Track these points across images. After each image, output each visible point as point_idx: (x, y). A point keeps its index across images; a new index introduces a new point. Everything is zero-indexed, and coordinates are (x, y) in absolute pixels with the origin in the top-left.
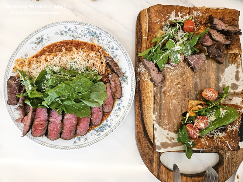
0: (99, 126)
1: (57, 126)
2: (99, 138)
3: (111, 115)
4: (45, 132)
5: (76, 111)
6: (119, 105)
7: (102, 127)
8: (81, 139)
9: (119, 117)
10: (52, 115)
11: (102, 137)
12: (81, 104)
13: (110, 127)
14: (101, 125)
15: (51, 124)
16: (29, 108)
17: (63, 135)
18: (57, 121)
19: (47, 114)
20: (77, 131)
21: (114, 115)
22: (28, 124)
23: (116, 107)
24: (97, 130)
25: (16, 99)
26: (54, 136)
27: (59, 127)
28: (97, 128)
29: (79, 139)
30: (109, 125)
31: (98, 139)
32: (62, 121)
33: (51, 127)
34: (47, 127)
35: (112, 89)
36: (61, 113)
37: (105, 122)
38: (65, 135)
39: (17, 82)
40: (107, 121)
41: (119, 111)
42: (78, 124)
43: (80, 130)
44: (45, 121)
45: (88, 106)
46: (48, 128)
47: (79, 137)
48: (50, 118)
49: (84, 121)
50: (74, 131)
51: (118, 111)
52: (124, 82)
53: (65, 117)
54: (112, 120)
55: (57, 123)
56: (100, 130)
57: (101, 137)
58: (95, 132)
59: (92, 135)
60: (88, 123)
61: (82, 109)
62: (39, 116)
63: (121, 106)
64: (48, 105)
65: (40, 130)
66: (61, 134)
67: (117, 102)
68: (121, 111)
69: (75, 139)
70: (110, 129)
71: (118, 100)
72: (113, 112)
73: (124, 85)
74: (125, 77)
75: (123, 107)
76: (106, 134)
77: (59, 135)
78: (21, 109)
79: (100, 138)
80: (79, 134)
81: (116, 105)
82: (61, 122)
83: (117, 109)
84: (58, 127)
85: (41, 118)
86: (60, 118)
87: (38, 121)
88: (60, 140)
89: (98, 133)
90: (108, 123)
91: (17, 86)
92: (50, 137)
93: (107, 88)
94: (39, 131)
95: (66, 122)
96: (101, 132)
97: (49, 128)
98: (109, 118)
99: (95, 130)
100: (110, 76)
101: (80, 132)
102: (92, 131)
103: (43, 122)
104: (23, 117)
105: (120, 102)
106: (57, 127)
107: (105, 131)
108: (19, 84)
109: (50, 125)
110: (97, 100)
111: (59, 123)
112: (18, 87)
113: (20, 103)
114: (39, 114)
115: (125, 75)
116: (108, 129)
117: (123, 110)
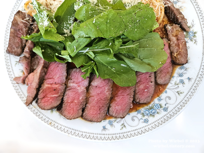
0: (146, 107)
1: (79, 95)
2: (146, 126)
3: (166, 90)
4: (59, 103)
5: (113, 75)
6: (181, 75)
7: (151, 108)
8: (115, 124)
9: (182, 96)
10: (72, 78)
11: (152, 125)
12: (122, 65)
13: (166, 109)
14: (150, 105)
15: (70, 92)
17: (86, 112)
18: (79, 88)
19: (65, 74)
20: (110, 109)
21: (173, 90)
22: (35, 84)
23: (176, 79)
24: (142, 112)
26: (72, 112)
28: (142, 109)
29: (111, 124)
30: (163, 106)
31: (145, 128)
32: (88, 88)
33: (69, 95)
34: (63, 96)
35: (171, 48)
36: (88, 75)
37: (156, 101)
38: (91, 112)
40: (160, 100)
41: (181, 85)
42: (112, 99)
43: (117, 107)
44: (62, 85)
45: (132, 70)
46: (64, 97)
47: (113, 119)
48: (69, 81)
49: (123, 94)
50: (106, 109)
51: (179, 85)
53: (92, 83)
54: (169, 98)
55: (80, 91)
56: (147, 112)
57: (150, 126)
58: (140, 116)
59: (133, 120)
60: (131, 98)
61: (123, 73)
62: (51, 75)
63: (184, 78)
64: (70, 57)
65: (51, 98)
66: (83, 110)
67: (178, 70)
68: (184, 85)
69: (105, 123)
70: (166, 113)
71: (179, 67)
72: (169, 85)
73: (190, 44)
75: (189, 79)
76: (158, 121)
77: (81, 112)
78: (26, 60)
79: (149, 127)
80: (114, 115)
81: (175, 75)
82: (85, 89)
83: (178, 81)
84: (81, 98)
85: (56, 79)
86: (86, 83)
87: (48, 84)
88: (80, 120)
89: (144, 118)
90: (163, 103)
92: (66, 113)
93: (165, 45)
94: (49, 100)
95: (93, 92)
96: (150, 117)
97: (65, 99)
98: (163, 96)
99: (139, 112)
100: (169, 27)
101: (115, 111)
102: (134, 114)
103: (57, 86)
104: (26, 74)
105: (183, 70)
106: (79, 98)
107: (157, 117)
109: (67, 93)
111: (82, 92)
113: (26, 52)
116: (163, 113)
117: (188, 85)
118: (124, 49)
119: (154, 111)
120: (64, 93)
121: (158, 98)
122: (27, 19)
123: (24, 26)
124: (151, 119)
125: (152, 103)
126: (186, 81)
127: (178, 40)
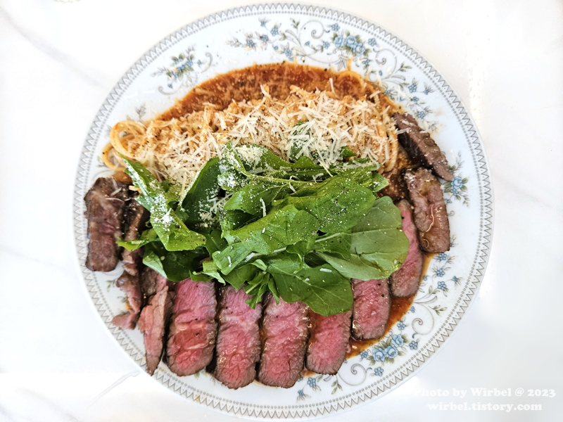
0: (377, 344)
1: (246, 339)
2: (378, 382)
3: (414, 305)
4: (208, 360)
5: (308, 294)
6: (440, 273)
7: (387, 345)
8: (321, 383)
9: (444, 315)
10: (227, 305)
11: (390, 378)
12: (322, 270)
13: (414, 345)
14: (385, 340)
15: (227, 334)
16: (152, 281)
17: (263, 370)
18: (243, 324)
19: (213, 301)
20: (309, 358)
21: (426, 305)
22: (158, 331)
23: (430, 281)
24: (370, 354)
25: (113, 251)
26: (236, 373)
27: (254, 346)
28: (370, 350)
29: (313, 384)
30: (409, 338)
31: (378, 385)
32: (260, 322)
33: (228, 343)
34: (216, 344)
35: (417, 221)
36: (259, 299)
37: (395, 329)
38: (274, 370)
39: (116, 196)
40: (402, 327)
41: (440, 294)
42: (311, 336)
43: (321, 354)
44: (210, 323)
45: (343, 277)
46: (218, 346)
47: (315, 376)
48: (224, 311)
49: (330, 326)
50: (301, 359)
51: (438, 294)
52: (453, 199)
53: (268, 311)
54: (420, 322)
55: (246, 329)
56: (380, 354)
57: (387, 381)
58: (366, 363)
59: (354, 372)
60: (345, 332)
61: (326, 286)
62: (186, 304)
63: (447, 278)
64: (222, 275)
65: (193, 351)
66: (258, 366)
67: (433, 263)
68: (447, 293)
69: (302, 384)
70: (414, 352)
71: (436, 256)
72: (420, 296)
73: (455, 206)
74: (456, 183)
75: (456, 280)
76: (401, 370)
77: (253, 370)
78: (132, 284)
79: (384, 382)
80: (317, 369)
81: (429, 272)
82: (257, 327)
83: (435, 286)
84: (250, 345)
85: (195, 311)
86: (257, 313)
87: (183, 323)
88: (255, 386)
89: (374, 367)
90: (408, 332)
91: (117, 208)
92: (226, 376)
93: (403, 218)
94: (189, 356)
95: (273, 329)
96: (385, 363)
97: (220, 348)
98: (408, 317)
99: (365, 355)
100: (410, 177)
101: (318, 362)
102: (354, 359)
103: (200, 326)
104: (136, 310)
105: (443, 262)
106: (246, 345)
107: (399, 361)
108: (121, 202)
109: (220, 337)
110: (373, 256)
111: (250, 331)
112: (120, 212)
113: (128, 265)
114: (187, 301)
115: (456, 174)
116: (410, 353)
117: (454, 291)
118: (323, 242)
119: (392, 351)
120: (216, 339)
121: (398, 322)
122: (117, 191)
123: (113, 209)
124: (388, 368)
125: (388, 334)
126: (450, 285)
127: (429, 202)
